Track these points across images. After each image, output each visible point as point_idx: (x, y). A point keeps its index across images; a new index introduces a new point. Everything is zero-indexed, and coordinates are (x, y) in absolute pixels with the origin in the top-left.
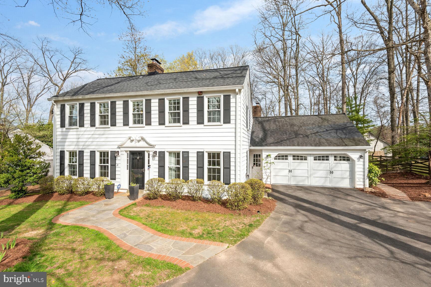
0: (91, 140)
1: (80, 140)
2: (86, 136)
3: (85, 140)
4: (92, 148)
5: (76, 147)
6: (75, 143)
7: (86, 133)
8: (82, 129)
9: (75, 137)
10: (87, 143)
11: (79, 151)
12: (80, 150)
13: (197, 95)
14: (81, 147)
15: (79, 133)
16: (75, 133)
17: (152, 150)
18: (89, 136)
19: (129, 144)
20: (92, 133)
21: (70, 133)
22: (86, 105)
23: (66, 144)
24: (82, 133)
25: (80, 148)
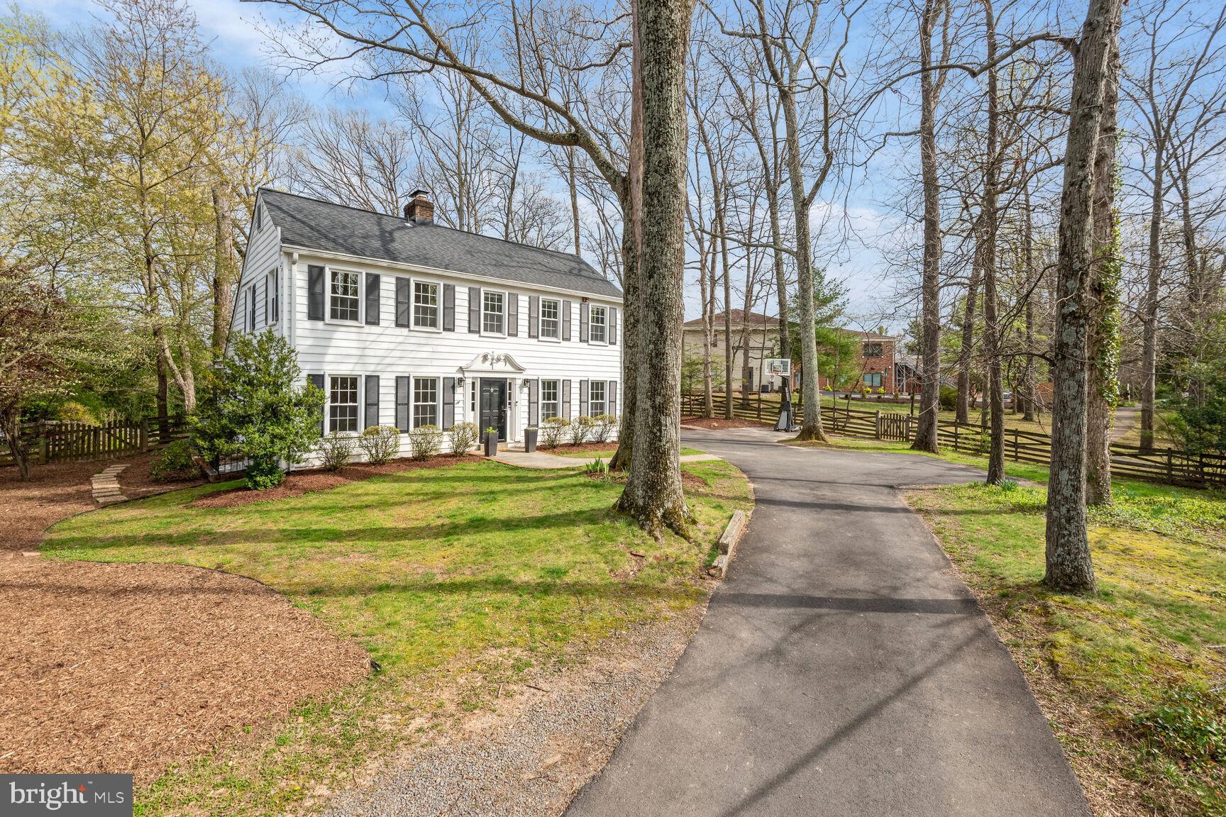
0: (397, 354)
1: (367, 352)
2: (385, 346)
3: (381, 353)
4: (402, 370)
5: (358, 367)
6: (354, 360)
7: (382, 338)
8: (374, 329)
9: (355, 344)
10: (387, 361)
11: (368, 377)
12: (368, 374)
13: (580, 301)
14: (372, 368)
15: (364, 337)
16: (354, 336)
17: (519, 378)
18: (392, 346)
19: (479, 365)
20: (400, 339)
21: (337, 335)
22: (383, 279)
23: (328, 358)
24: (372, 338)
25: (370, 370)
